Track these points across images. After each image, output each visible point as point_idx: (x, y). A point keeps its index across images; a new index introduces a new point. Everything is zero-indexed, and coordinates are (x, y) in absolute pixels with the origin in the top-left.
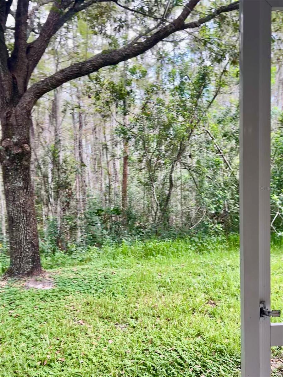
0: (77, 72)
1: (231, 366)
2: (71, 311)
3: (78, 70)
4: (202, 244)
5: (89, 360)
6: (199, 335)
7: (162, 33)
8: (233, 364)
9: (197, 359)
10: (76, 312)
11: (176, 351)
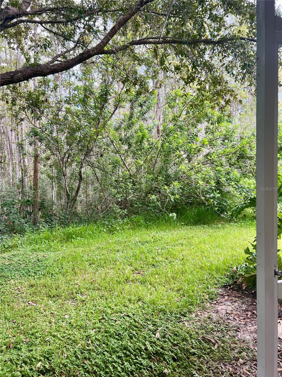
0: (9, 80)
1: (174, 321)
2: (18, 294)
3: (10, 78)
4: (112, 226)
5: (54, 336)
6: (139, 300)
7: (86, 55)
8: (175, 320)
9: (147, 320)
10: (23, 295)
11: (128, 316)
